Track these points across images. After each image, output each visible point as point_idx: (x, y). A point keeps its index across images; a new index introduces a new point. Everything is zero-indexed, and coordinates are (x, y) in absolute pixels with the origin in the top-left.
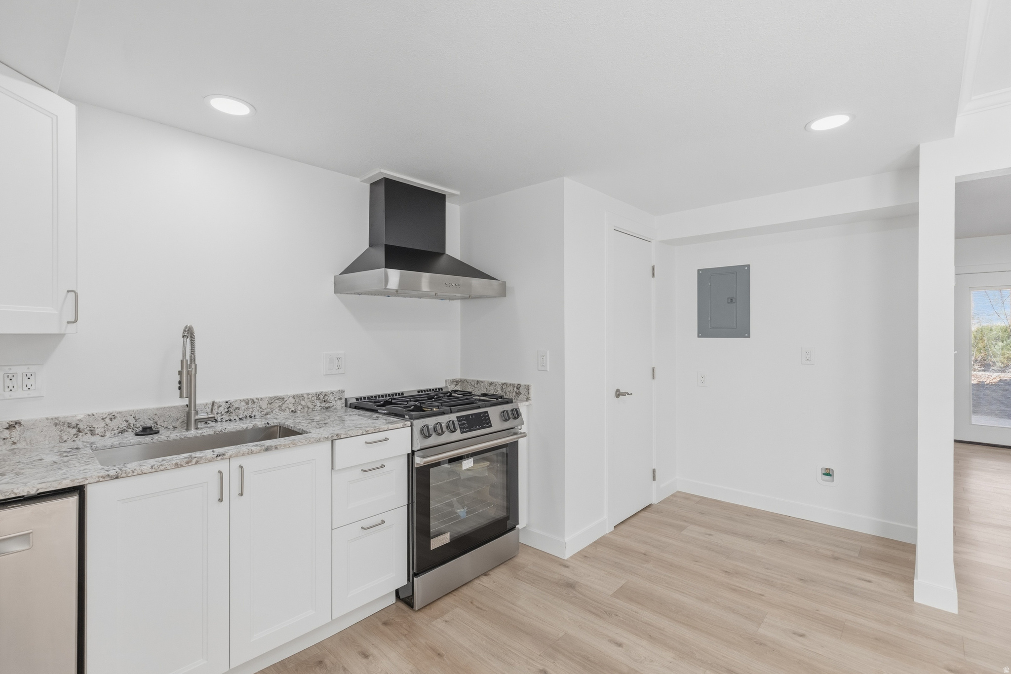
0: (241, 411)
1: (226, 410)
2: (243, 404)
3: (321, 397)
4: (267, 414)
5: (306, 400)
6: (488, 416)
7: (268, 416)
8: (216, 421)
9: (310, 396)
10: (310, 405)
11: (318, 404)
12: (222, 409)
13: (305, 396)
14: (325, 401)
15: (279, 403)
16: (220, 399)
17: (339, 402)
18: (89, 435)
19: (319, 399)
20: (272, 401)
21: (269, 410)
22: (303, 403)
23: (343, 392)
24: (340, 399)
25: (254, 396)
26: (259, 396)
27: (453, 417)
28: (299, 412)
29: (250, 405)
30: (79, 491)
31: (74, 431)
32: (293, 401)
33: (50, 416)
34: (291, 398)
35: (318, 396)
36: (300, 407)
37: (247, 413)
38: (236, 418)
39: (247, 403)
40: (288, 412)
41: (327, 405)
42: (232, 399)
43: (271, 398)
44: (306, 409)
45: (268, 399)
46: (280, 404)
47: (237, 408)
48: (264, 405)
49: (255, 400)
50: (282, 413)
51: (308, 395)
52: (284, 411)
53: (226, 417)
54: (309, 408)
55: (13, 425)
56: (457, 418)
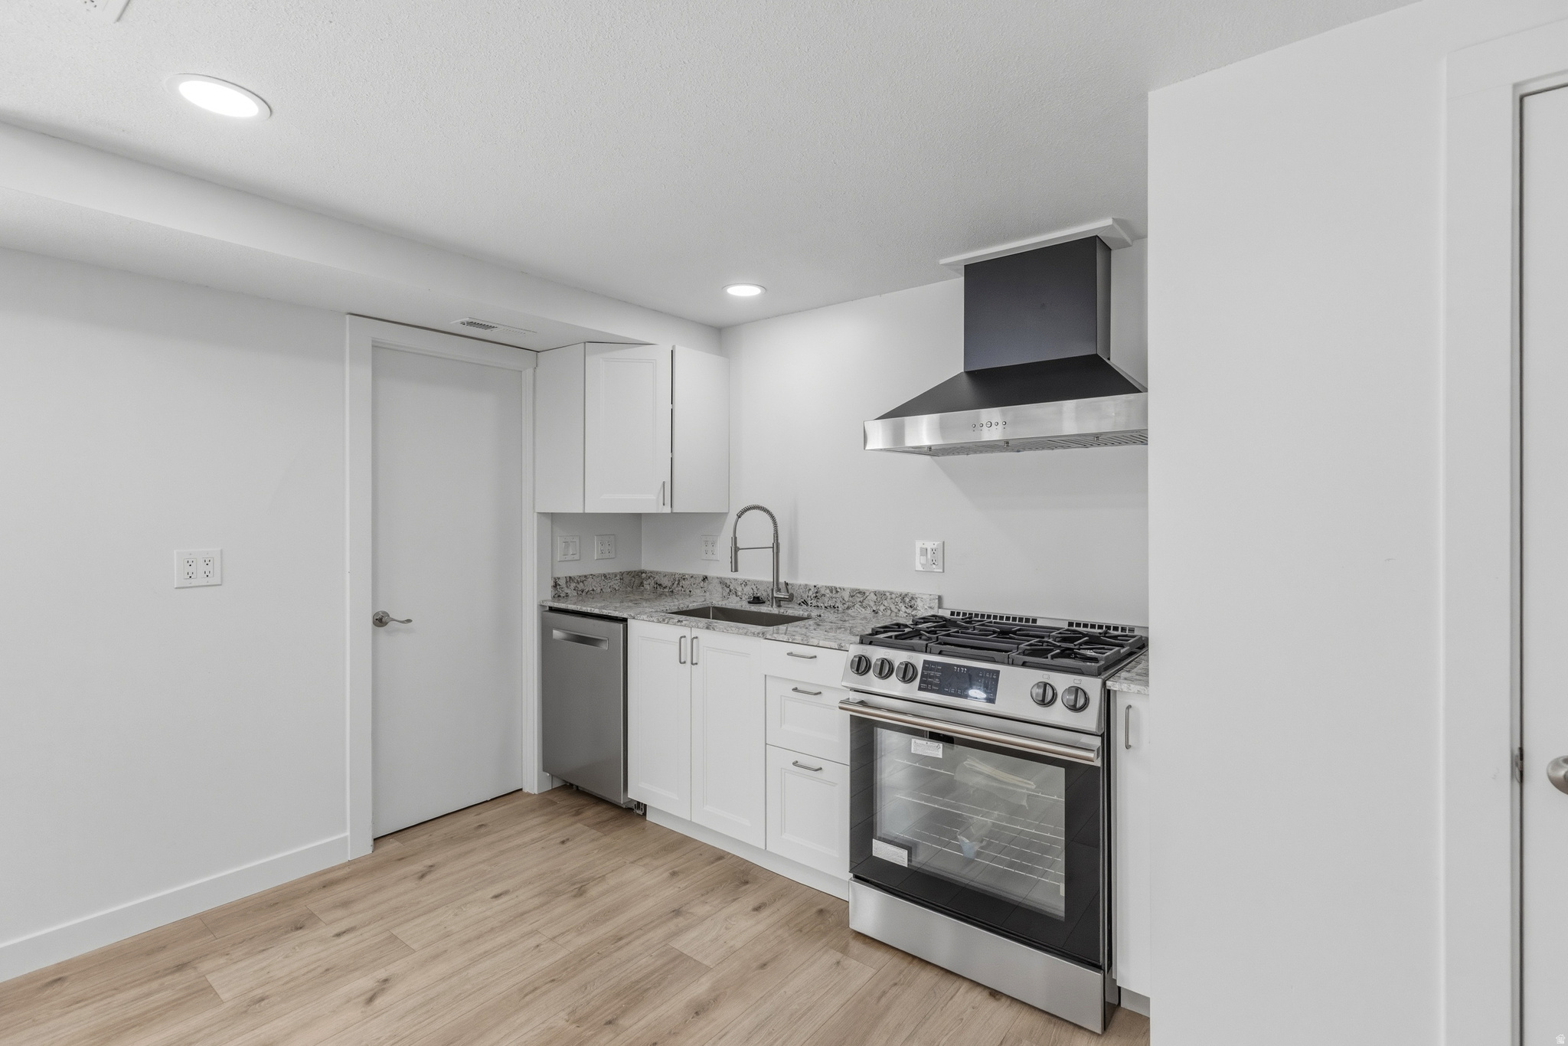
0: (826, 599)
1: (815, 595)
2: (828, 591)
3: (907, 600)
4: (849, 608)
5: (889, 600)
6: (997, 678)
7: (851, 611)
8: (807, 605)
9: (893, 596)
10: (893, 607)
11: (903, 608)
12: (811, 593)
13: (888, 594)
14: (911, 607)
15: (859, 598)
16: (812, 583)
18: (734, 596)
19: (904, 602)
20: (853, 593)
21: (851, 604)
22: (886, 603)
24: (931, 607)
25: (838, 586)
26: (842, 586)
27: (919, 659)
28: (881, 614)
29: (834, 594)
30: (624, 620)
31: (728, 590)
32: (874, 598)
34: (872, 594)
35: (903, 597)
36: (882, 608)
37: (832, 602)
38: (822, 605)
40: (869, 611)
41: (914, 612)
42: (820, 584)
43: (853, 590)
44: (889, 612)
45: (849, 591)
46: (862, 599)
47: (824, 595)
48: (846, 597)
49: (839, 590)
50: (863, 610)
51: (891, 593)
52: (865, 608)
53: (814, 603)
54: (892, 611)
55: (705, 578)
56: (925, 662)
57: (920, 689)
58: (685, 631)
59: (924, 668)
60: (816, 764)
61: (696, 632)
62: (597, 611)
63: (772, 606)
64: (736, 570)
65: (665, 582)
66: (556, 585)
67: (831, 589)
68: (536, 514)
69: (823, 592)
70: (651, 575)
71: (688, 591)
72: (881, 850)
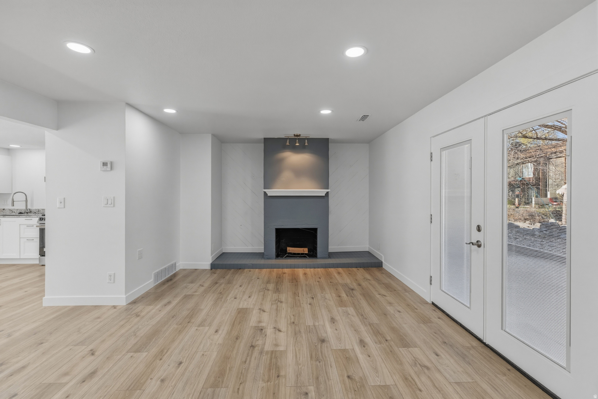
12: (37, 211)
31: (12, 212)
55: (4, 209)
60: (32, 239)
64: (13, 206)
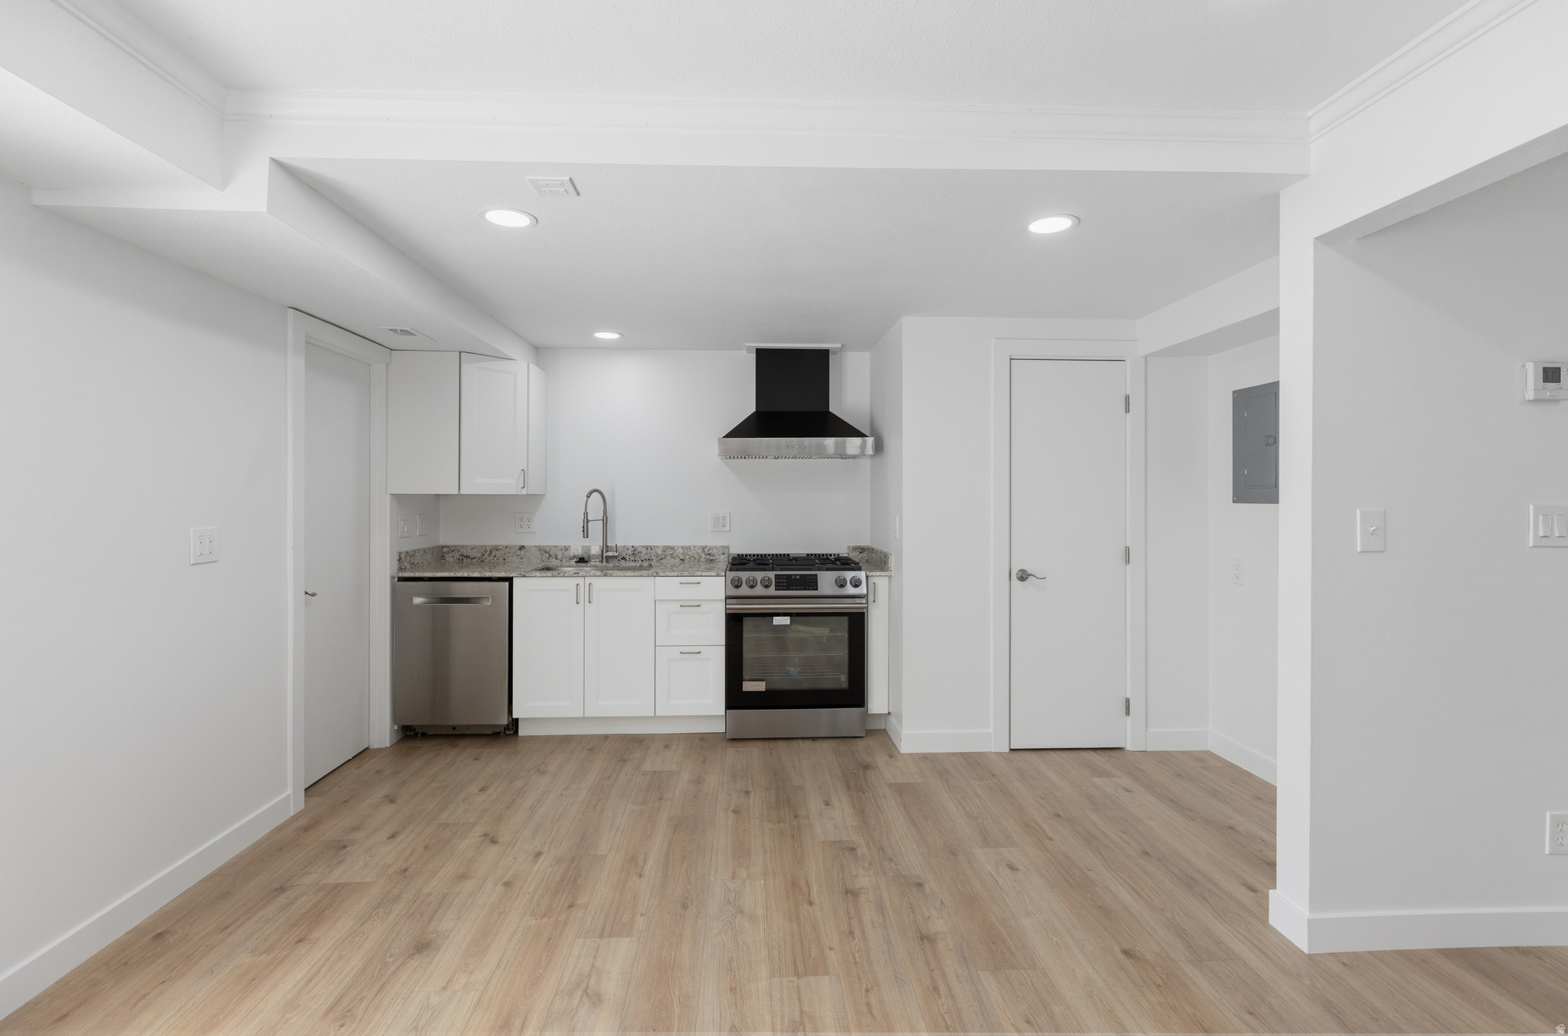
0: (642, 555)
1: (632, 553)
2: (644, 549)
3: (706, 550)
4: (661, 559)
5: (692, 551)
6: (817, 579)
7: (662, 561)
9: (696, 549)
10: (696, 556)
11: (704, 556)
12: (629, 551)
13: (692, 547)
14: (709, 554)
16: (630, 544)
17: (722, 557)
18: (555, 559)
19: (704, 552)
20: (666, 548)
21: (663, 557)
22: (690, 553)
23: (728, 547)
24: (723, 554)
25: (651, 544)
26: (655, 544)
28: (687, 561)
29: (649, 551)
30: (510, 580)
31: (547, 555)
32: (681, 551)
33: (537, 544)
34: (681, 548)
35: (703, 548)
36: (687, 557)
37: (647, 557)
38: (639, 560)
39: (647, 549)
40: (678, 560)
41: (712, 558)
42: (636, 544)
43: (664, 547)
44: (693, 559)
45: (661, 547)
46: (672, 552)
47: (640, 552)
48: (660, 552)
49: (652, 547)
50: (673, 560)
51: (694, 546)
52: (674, 558)
53: (632, 558)
54: (695, 558)
55: (522, 548)
56: (776, 575)
57: (776, 590)
58: (580, 580)
59: (776, 579)
60: (697, 649)
61: (588, 580)
62: (476, 575)
63: (602, 562)
65: (472, 554)
66: (400, 559)
67: (647, 548)
68: (388, 496)
69: (639, 550)
70: (452, 549)
71: (501, 560)
72: (748, 686)
